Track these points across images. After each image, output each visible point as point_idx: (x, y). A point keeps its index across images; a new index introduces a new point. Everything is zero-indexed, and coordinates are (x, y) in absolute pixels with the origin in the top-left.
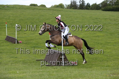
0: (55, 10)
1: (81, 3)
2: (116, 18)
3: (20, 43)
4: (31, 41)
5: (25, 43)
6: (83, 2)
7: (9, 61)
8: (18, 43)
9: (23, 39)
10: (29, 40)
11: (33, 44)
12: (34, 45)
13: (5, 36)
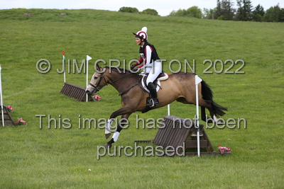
0: (181, 22)
1: (243, 5)
3: (97, 100)
6: (247, 4)
8: (91, 100)
9: (102, 90)
13: (61, 84)
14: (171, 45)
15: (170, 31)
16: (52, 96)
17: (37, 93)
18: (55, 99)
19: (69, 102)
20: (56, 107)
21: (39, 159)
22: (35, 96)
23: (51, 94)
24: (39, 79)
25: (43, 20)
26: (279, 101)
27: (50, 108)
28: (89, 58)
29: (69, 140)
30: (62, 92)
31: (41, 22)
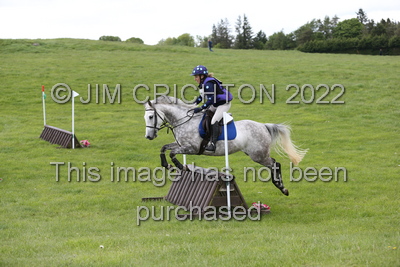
1: (242, 31)
2: (349, 71)
3: (86, 146)
4: (117, 141)
5: (98, 145)
6: (247, 29)
7: (61, 204)
8: (78, 146)
9: (91, 134)
10: (108, 137)
11: (123, 149)
12: (128, 153)
13: (39, 127)
14: (167, 78)
15: (163, 61)
16: (30, 143)
17: (11, 139)
18: (35, 146)
19: (52, 149)
20: (35, 157)
21: (24, 228)
22: (10, 143)
23: (28, 140)
24: (12, 122)
25: (12, 51)
26: (307, 142)
27: (29, 157)
28: (75, 94)
29: (57, 200)
30: (42, 137)
31: (10, 55)
